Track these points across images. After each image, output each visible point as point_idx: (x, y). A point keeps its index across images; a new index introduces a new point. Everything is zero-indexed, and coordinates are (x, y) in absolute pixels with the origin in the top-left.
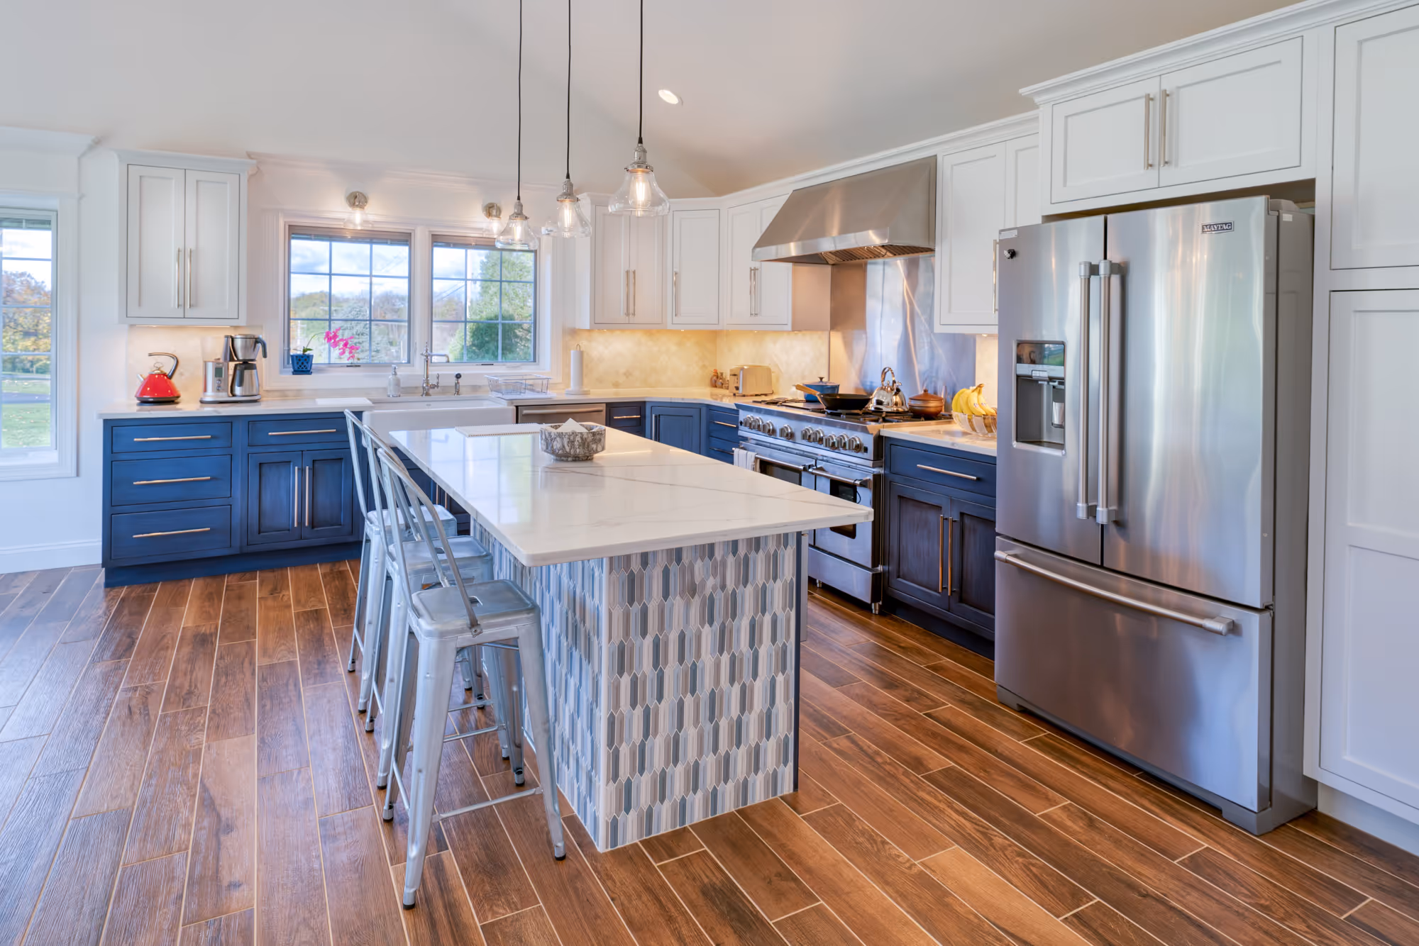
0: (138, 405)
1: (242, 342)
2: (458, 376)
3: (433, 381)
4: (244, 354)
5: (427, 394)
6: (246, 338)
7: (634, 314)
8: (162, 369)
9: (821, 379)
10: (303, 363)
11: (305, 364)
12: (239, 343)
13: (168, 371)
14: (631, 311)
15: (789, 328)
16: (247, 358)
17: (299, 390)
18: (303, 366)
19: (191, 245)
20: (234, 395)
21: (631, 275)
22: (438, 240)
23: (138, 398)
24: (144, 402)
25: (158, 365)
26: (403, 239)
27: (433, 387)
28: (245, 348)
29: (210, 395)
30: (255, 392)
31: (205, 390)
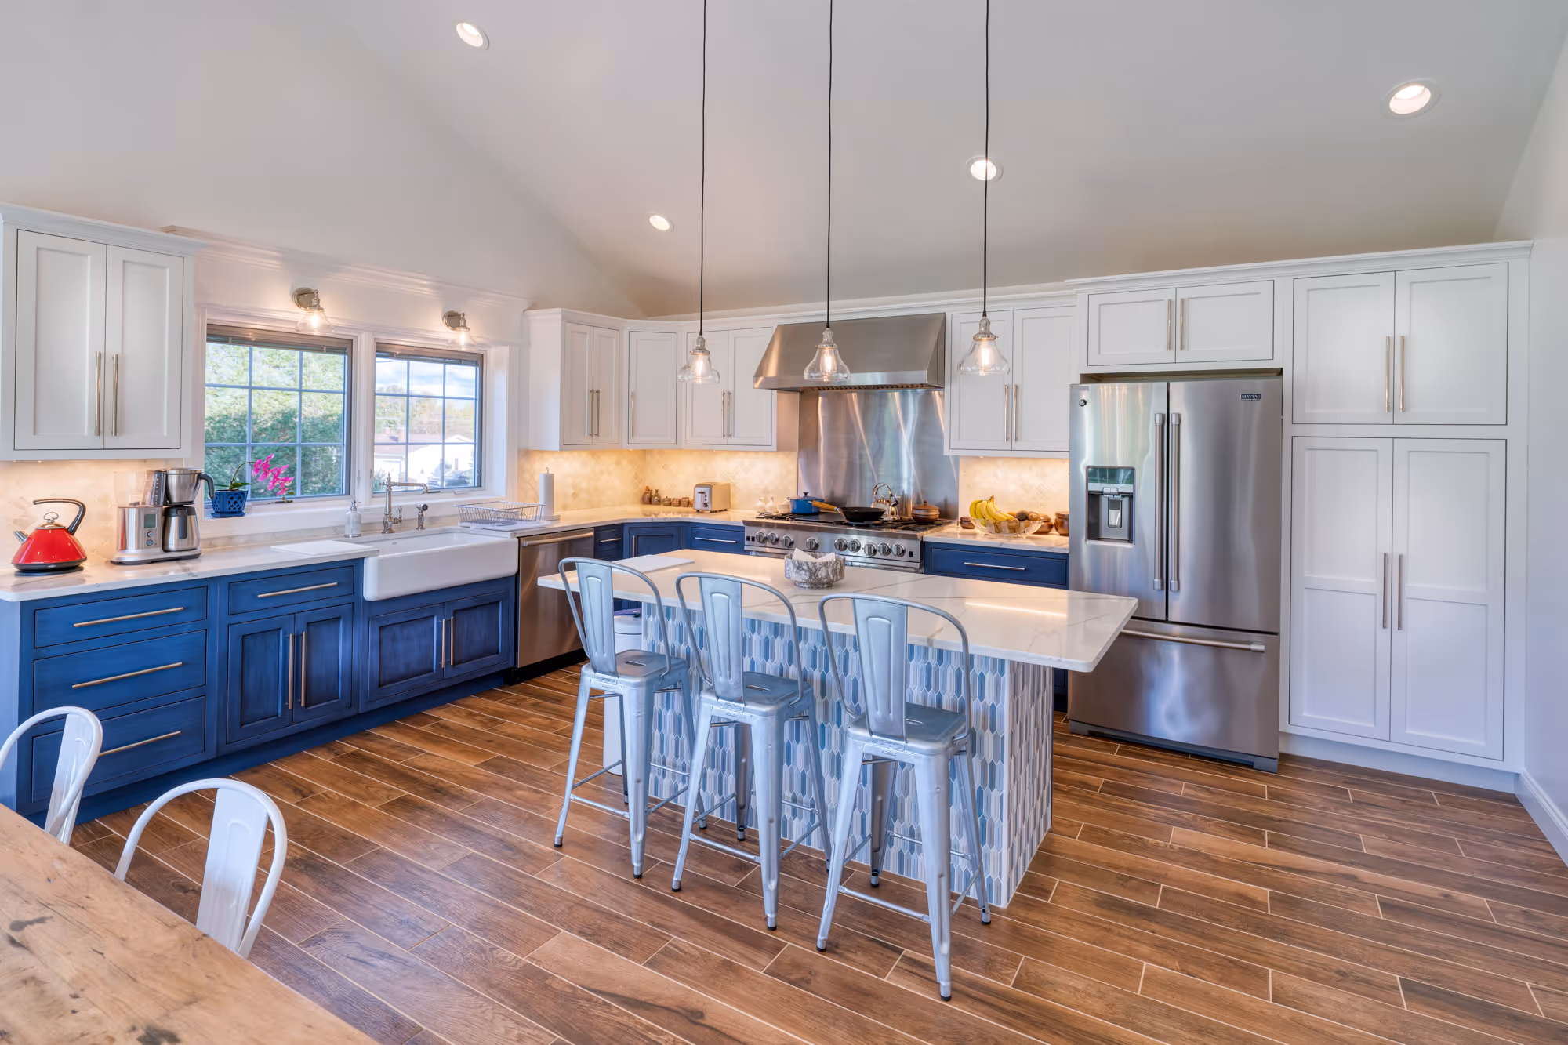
0: (17, 575)
1: (179, 479)
2: (425, 508)
3: (395, 514)
4: (180, 496)
5: (391, 531)
6: (182, 473)
7: (597, 435)
8: (57, 521)
9: (806, 494)
10: (235, 502)
11: (239, 502)
12: (173, 481)
13: (66, 521)
14: (595, 432)
15: (774, 448)
16: (184, 500)
17: (230, 538)
18: (235, 506)
19: (113, 349)
20: (166, 551)
21: (596, 394)
22: (383, 350)
23: (17, 565)
24: (25, 571)
25: (50, 516)
26: (342, 346)
27: (398, 521)
28: (181, 487)
29: (132, 553)
30: (195, 545)
31: (124, 546)
